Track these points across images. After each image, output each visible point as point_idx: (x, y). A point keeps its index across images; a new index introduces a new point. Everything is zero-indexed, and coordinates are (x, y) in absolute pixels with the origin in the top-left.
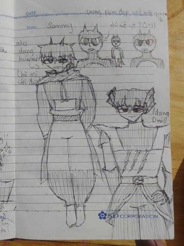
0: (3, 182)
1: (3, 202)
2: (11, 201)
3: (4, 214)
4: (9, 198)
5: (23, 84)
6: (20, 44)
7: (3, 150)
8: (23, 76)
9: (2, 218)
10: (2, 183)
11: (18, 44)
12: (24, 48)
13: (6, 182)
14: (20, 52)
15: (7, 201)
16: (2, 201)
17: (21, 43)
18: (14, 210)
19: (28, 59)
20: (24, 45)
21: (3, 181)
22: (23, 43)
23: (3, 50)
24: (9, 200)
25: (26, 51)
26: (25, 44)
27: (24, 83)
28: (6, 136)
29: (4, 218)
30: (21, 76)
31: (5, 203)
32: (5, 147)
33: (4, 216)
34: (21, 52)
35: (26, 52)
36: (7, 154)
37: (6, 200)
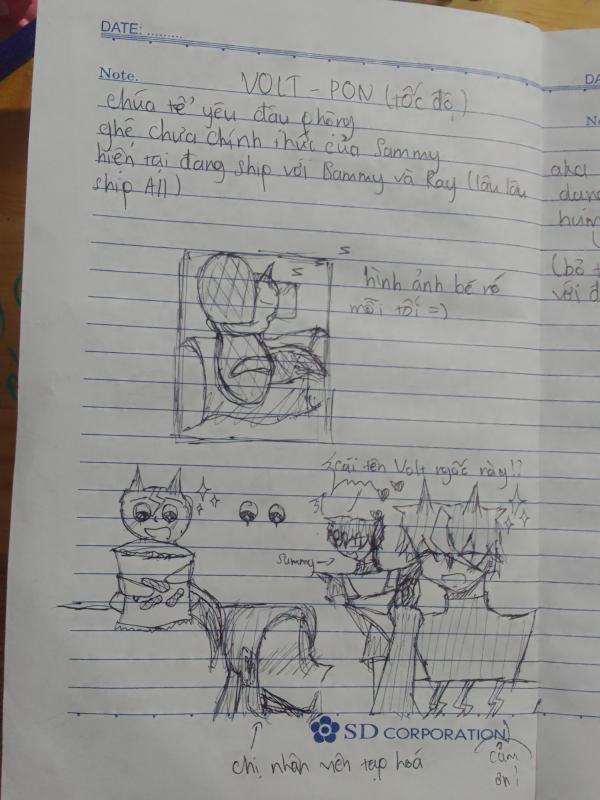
0: (504, 616)
1: (500, 684)
2: (526, 681)
3: (505, 722)
4: (518, 669)
5: (567, 297)
6: (563, 171)
7: (505, 510)
8: (569, 272)
9: (498, 735)
10: (501, 618)
11: (556, 172)
12: (578, 185)
13: (513, 617)
14: (564, 196)
15: (514, 681)
16: (498, 680)
17: (567, 167)
18: (534, 713)
19: (588, 220)
20: (576, 175)
21: (503, 612)
22: (572, 169)
23: (518, 190)
24: (521, 676)
25: (584, 193)
26: (579, 172)
27: (573, 294)
28: (517, 464)
29: (503, 738)
30: (564, 272)
31: (507, 685)
32: (511, 501)
33: (506, 733)
34: (567, 197)
35: (585, 196)
36: (518, 523)
37: (510, 676)
